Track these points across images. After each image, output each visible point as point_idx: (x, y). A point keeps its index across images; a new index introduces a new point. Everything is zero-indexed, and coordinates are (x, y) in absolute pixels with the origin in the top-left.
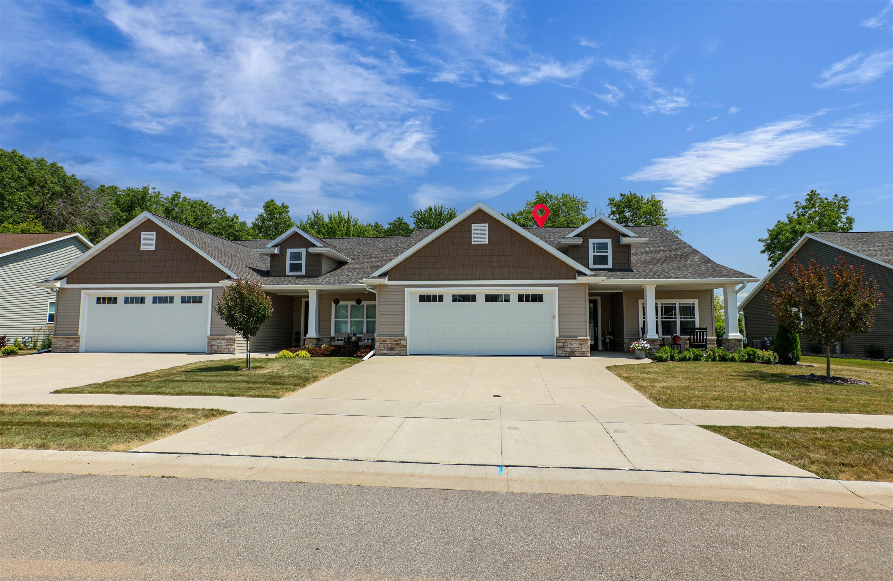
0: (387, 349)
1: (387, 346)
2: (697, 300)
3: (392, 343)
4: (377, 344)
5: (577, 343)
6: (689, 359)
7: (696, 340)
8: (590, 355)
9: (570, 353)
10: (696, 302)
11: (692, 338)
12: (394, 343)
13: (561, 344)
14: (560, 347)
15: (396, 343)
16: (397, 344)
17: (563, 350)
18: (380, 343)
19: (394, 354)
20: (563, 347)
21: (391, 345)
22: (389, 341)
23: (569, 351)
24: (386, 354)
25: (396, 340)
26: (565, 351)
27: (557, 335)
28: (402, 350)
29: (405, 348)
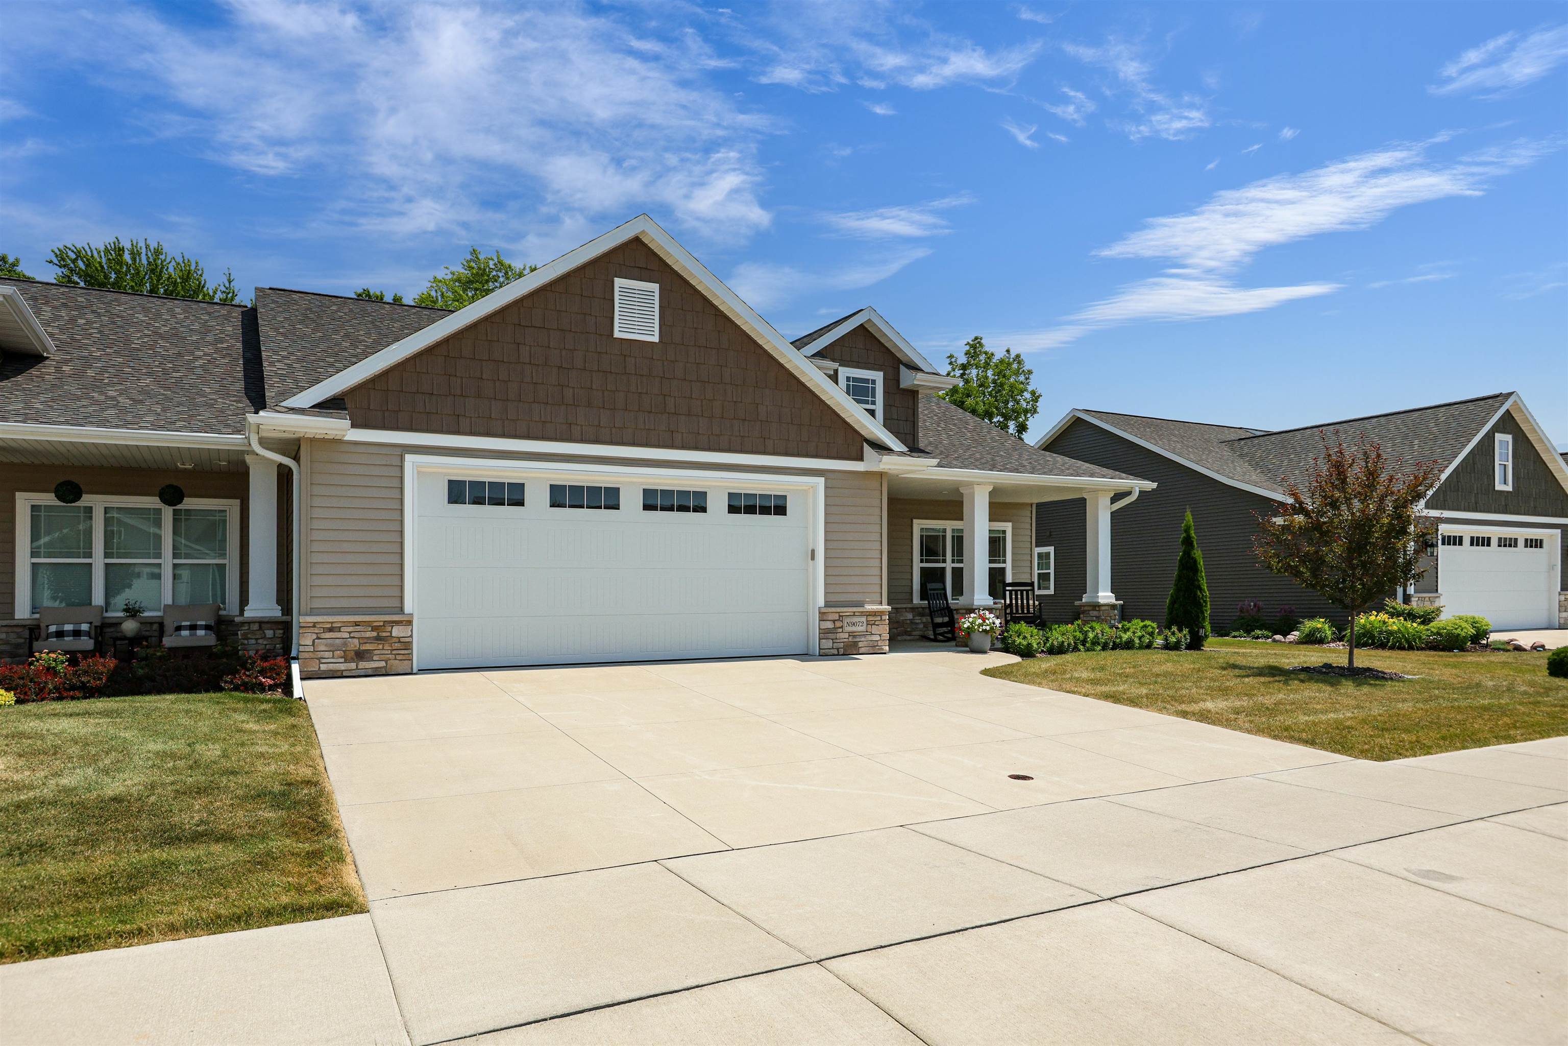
0: (345, 657)
2: (1010, 524)
3: (363, 635)
4: (304, 640)
5: (864, 619)
8: (886, 649)
9: (847, 646)
10: (1009, 528)
13: (829, 625)
14: (827, 632)
16: (378, 639)
17: (832, 639)
18: (315, 636)
19: (370, 672)
20: (833, 631)
21: (356, 641)
22: (351, 629)
23: (846, 640)
24: (339, 674)
25: (375, 624)
26: (838, 641)
27: (821, 602)
28: (399, 657)
29: (406, 652)
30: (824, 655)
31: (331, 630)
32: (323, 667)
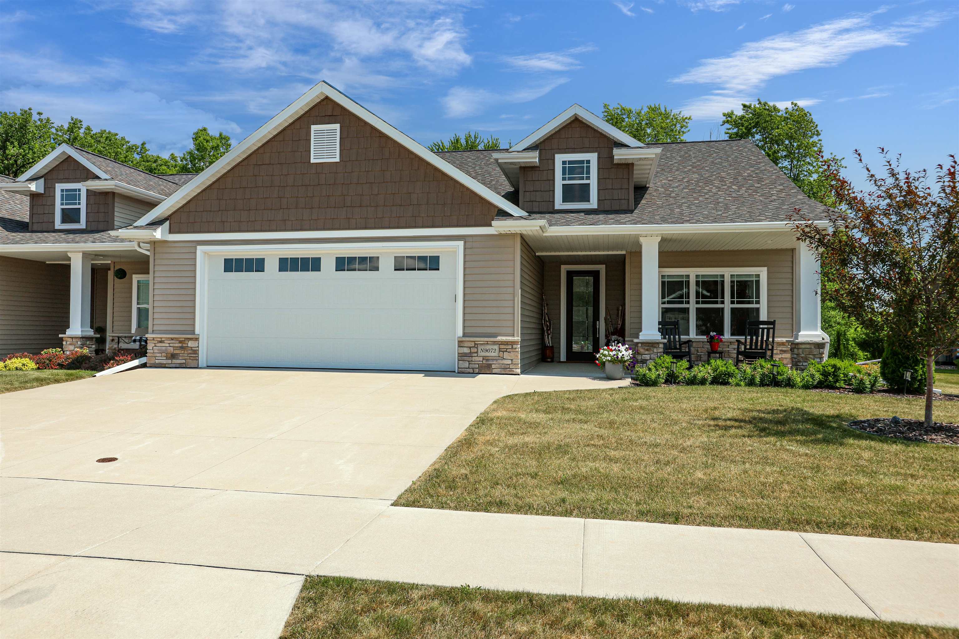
0: (166, 357)
1: (165, 352)
2: (765, 269)
3: (174, 345)
4: (150, 346)
5: (496, 347)
6: (703, 382)
7: (759, 344)
8: (519, 371)
9: (482, 367)
10: (763, 273)
11: (748, 341)
12: (177, 345)
13: (466, 350)
14: (465, 355)
15: (180, 345)
16: (182, 348)
17: (469, 361)
18: (153, 345)
19: (178, 366)
20: (470, 355)
21: (172, 348)
22: (169, 342)
23: (480, 362)
24: (164, 366)
25: (181, 339)
26: (473, 363)
27: (460, 333)
28: (191, 358)
29: (194, 355)
30: (461, 373)
31: (161, 342)
32: (157, 361)
